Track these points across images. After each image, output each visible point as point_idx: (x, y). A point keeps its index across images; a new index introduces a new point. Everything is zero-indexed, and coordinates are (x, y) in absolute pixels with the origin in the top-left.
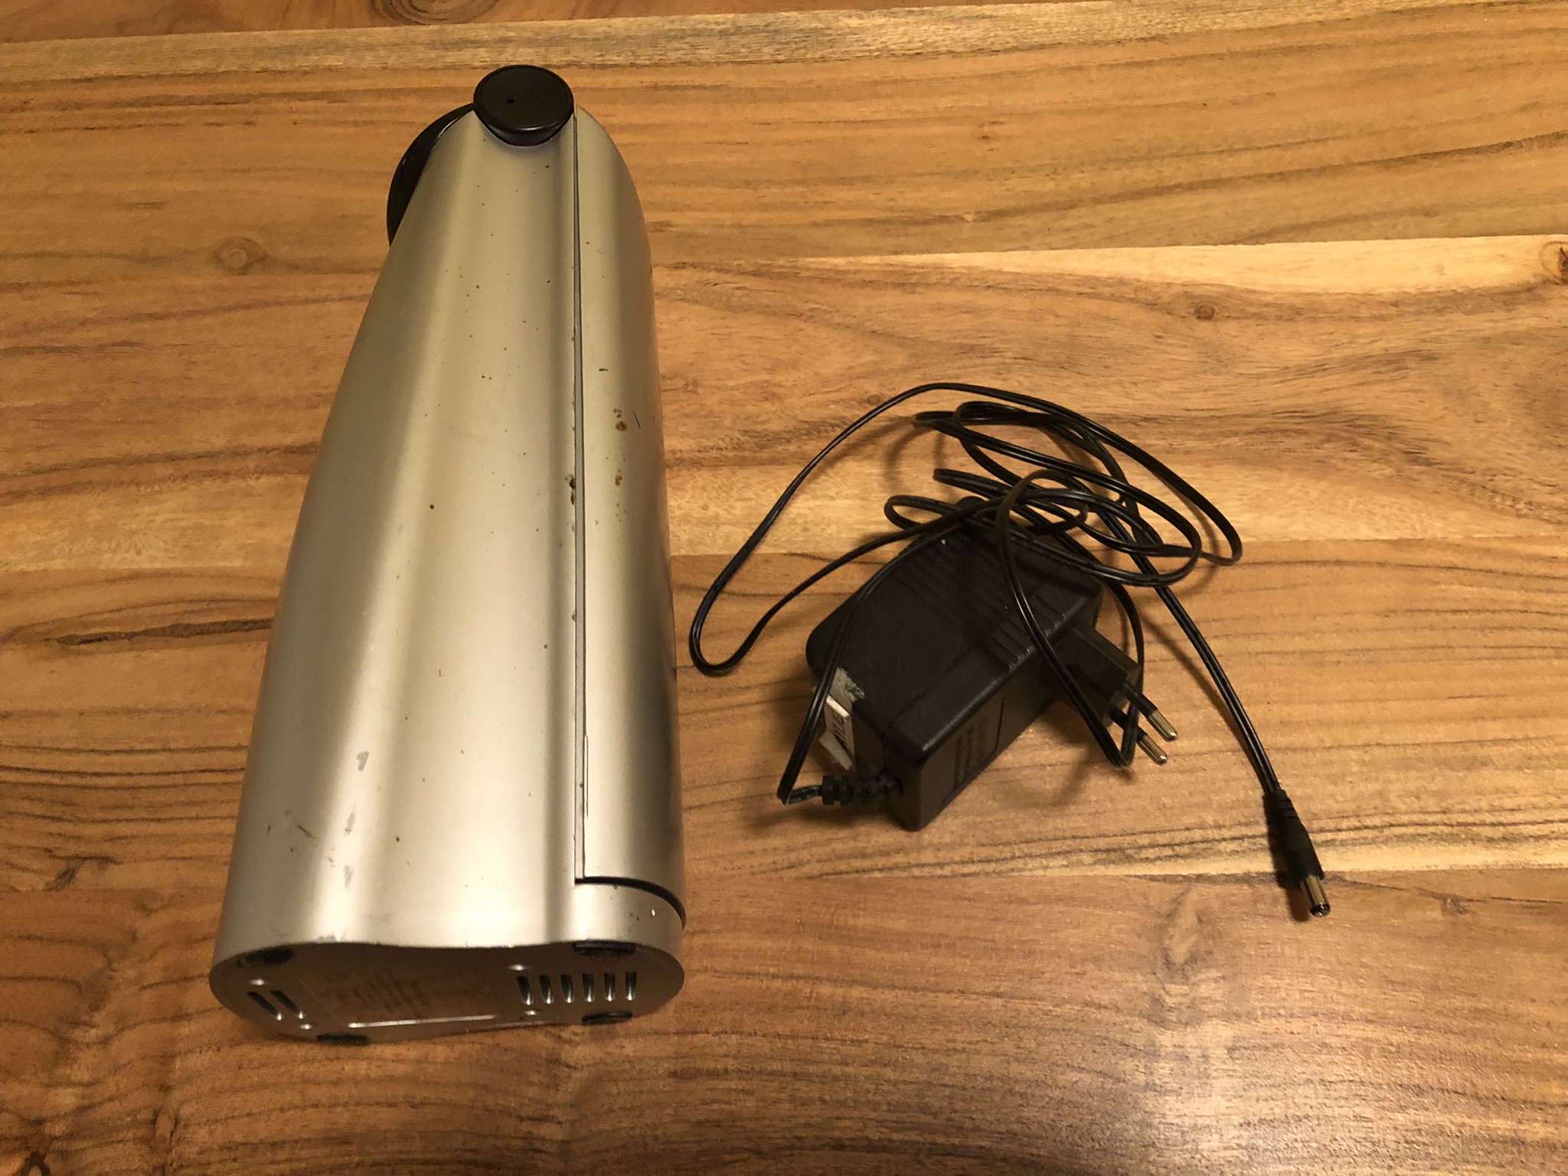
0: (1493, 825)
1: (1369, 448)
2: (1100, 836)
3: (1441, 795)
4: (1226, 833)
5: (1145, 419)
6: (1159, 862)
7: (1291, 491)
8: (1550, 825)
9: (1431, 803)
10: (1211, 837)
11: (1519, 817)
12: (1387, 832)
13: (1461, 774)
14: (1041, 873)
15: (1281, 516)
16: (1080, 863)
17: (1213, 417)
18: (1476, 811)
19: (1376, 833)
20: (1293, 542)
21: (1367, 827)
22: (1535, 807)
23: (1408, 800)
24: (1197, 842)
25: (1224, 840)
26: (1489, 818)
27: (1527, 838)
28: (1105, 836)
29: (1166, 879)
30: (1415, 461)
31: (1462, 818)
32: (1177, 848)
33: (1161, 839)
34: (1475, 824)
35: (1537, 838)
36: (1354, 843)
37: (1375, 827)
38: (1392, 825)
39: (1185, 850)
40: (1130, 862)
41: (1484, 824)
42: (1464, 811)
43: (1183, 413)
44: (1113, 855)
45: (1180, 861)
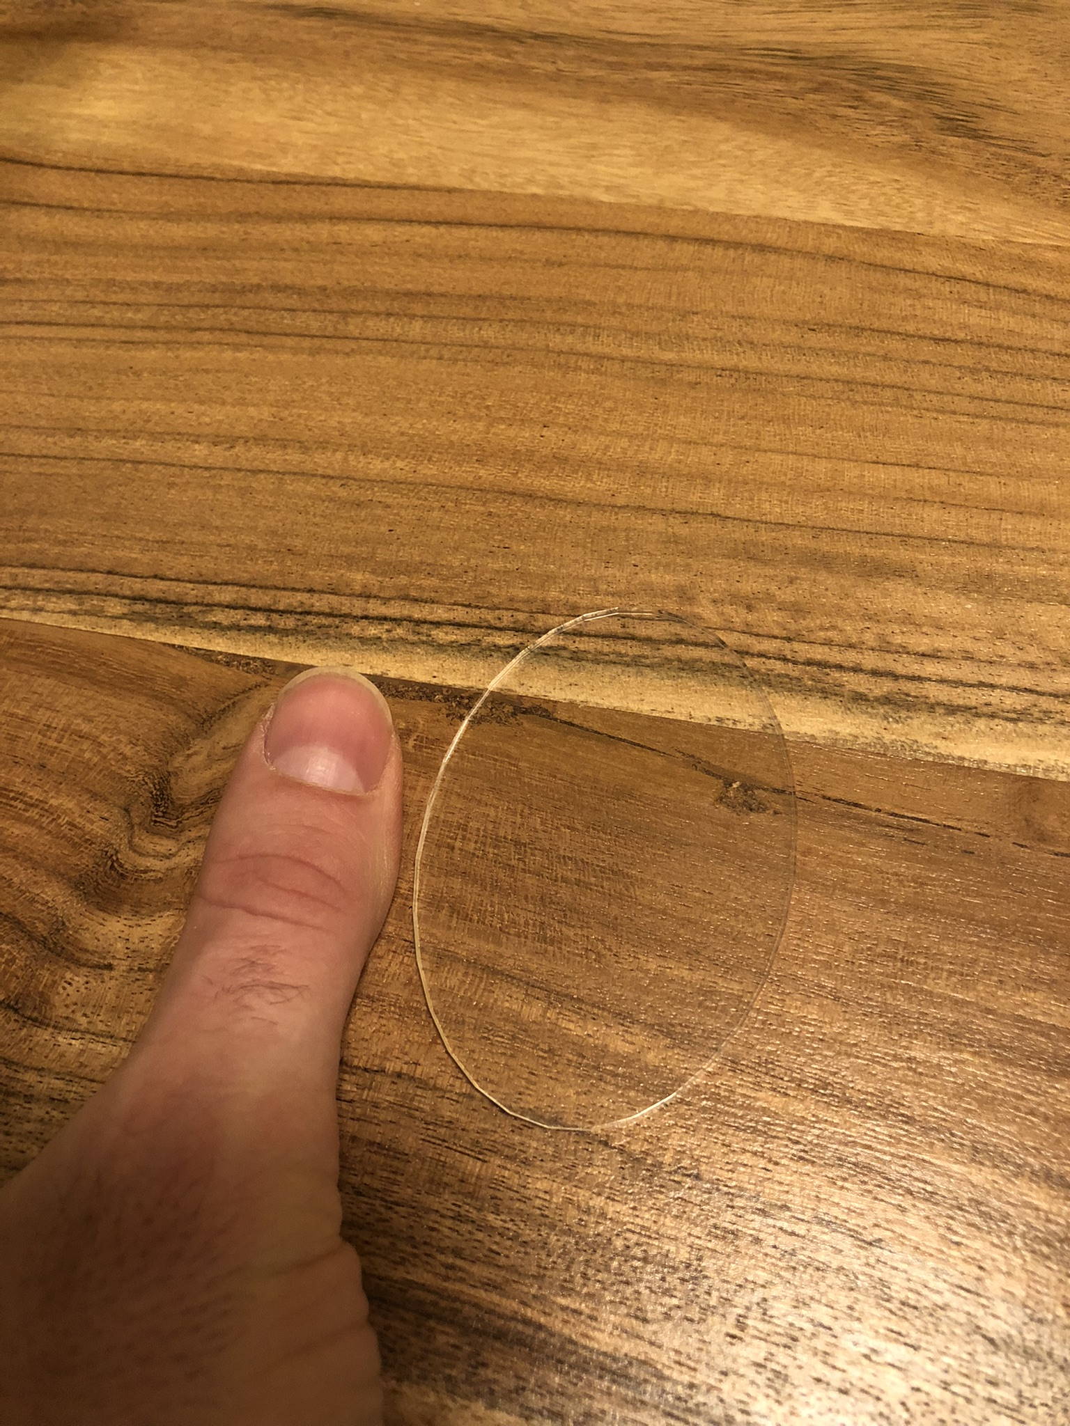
0: (875, 673)
1: (881, 106)
2: (155, 577)
3: (797, 610)
4: (375, 608)
5: (537, 37)
6: (234, 633)
7: (723, 147)
8: (986, 691)
9: (771, 619)
10: (345, 610)
11: (930, 668)
12: (668, 651)
13: (847, 583)
14: (25, 616)
15: (694, 177)
16: (97, 613)
17: (642, 45)
18: (852, 646)
19: (647, 650)
20: (695, 212)
21: (633, 638)
22: (969, 657)
23: (729, 610)
24: (318, 614)
25: (366, 617)
26: (870, 660)
27: (932, 708)
28: (162, 579)
29: (232, 660)
30: (954, 131)
31: (819, 653)
32: (275, 616)
33: (256, 598)
34: (840, 667)
35: (952, 710)
36: (598, 659)
37: (648, 640)
38: (680, 641)
39: (290, 622)
40: (183, 625)
41: (857, 669)
42: (828, 643)
43: (599, 36)
44: (160, 608)
45: (272, 638)
